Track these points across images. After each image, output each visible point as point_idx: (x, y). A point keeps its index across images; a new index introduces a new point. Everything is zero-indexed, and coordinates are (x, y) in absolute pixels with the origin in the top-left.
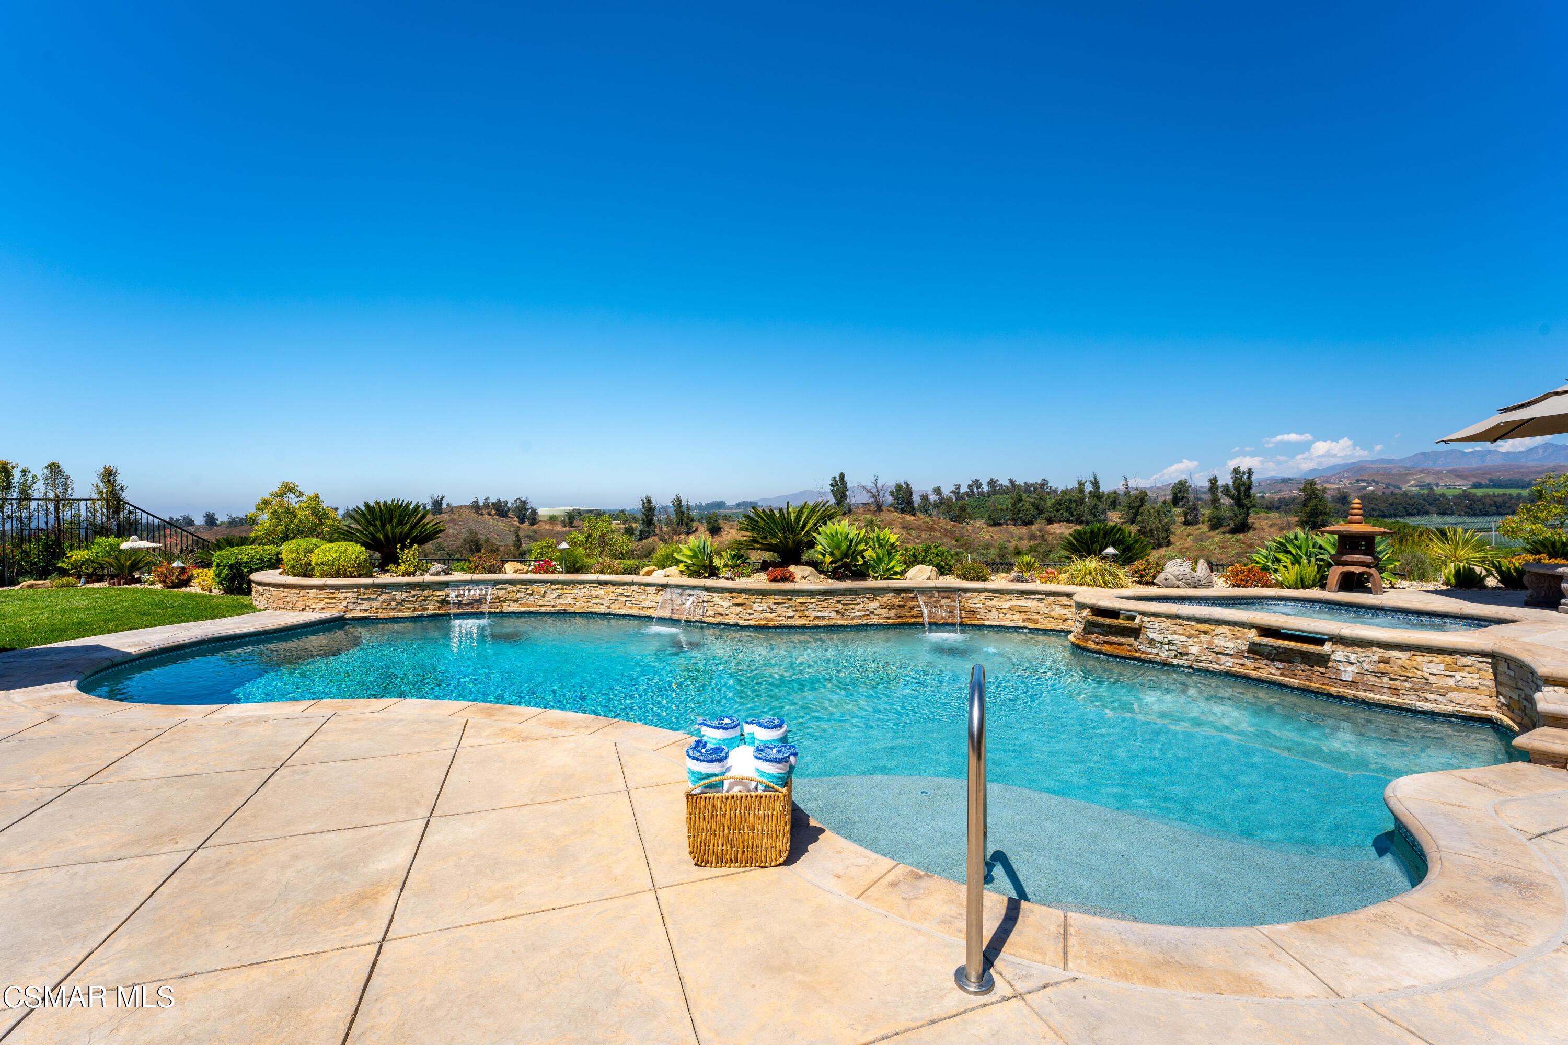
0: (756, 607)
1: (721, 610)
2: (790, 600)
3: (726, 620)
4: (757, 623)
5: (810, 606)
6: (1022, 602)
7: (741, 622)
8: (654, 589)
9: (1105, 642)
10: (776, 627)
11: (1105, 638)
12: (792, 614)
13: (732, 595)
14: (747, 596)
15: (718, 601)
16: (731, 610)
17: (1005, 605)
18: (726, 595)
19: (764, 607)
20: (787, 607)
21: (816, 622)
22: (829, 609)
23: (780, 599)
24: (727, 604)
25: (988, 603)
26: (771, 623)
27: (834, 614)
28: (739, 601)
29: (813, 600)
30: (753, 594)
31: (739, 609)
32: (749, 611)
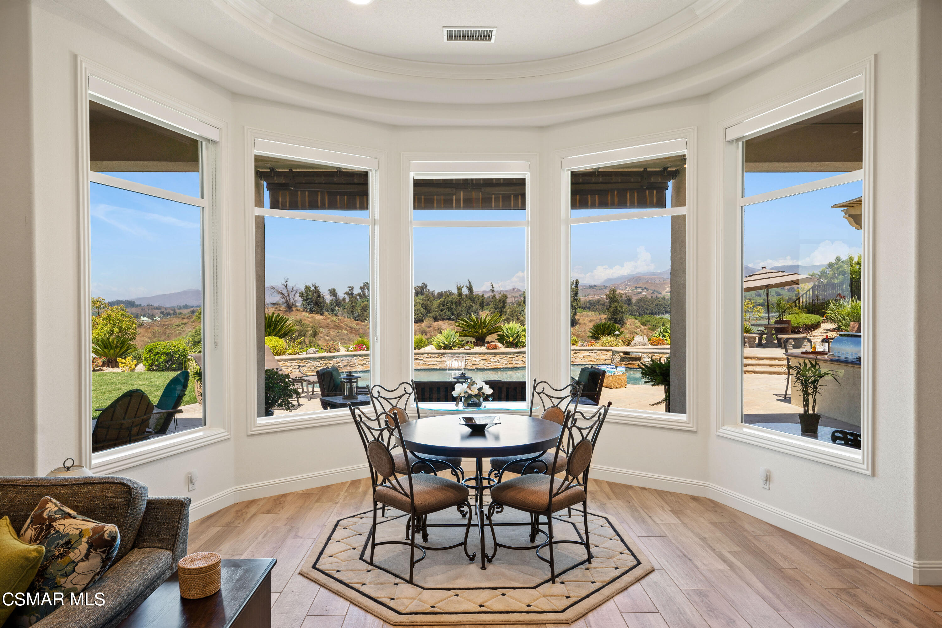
0: (492, 360)
1: (475, 363)
2: (506, 356)
3: (478, 367)
4: (493, 367)
5: (514, 359)
6: (588, 354)
7: (486, 367)
8: (437, 355)
9: (629, 364)
10: (501, 368)
12: (507, 362)
13: (480, 356)
14: (488, 356)
15: (473, 358)
16: (480, 362)
17: (582, 355)
18: (477, 355)
19: (496, 360)
20: (505, 360)
21: (516, 366)
22: (520, 360)
23: (502, 356)
24: (478, 360)
25: (575, 355)
26: (499, 367)
27: (522, 362)
28: (484, 358)
29: (515, 356)
30: (491, 355)
31: (484, 361)
32: (489, 362)
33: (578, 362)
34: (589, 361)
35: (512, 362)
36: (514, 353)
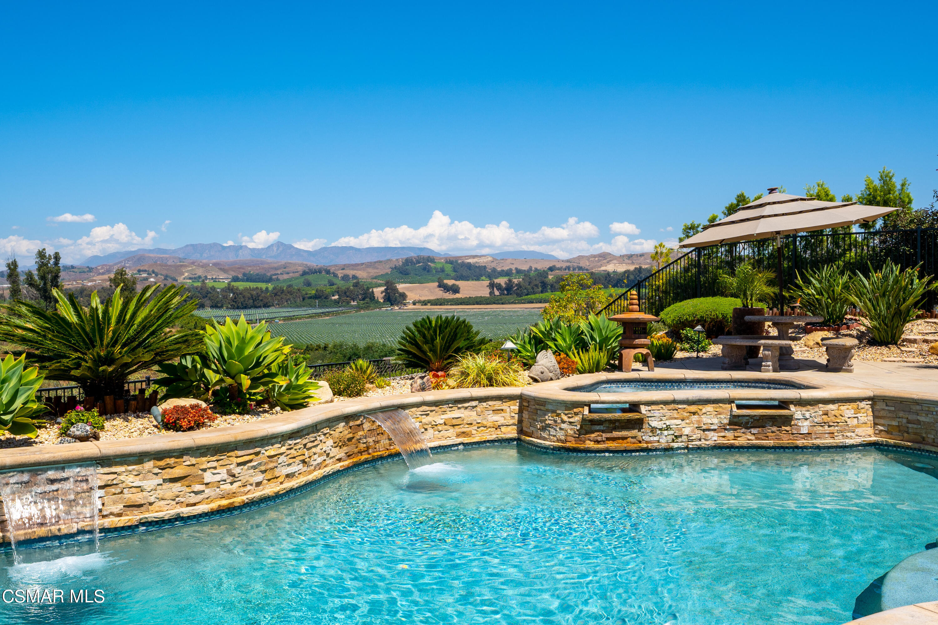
0: (208, 477)
1: (138, 498)
2: (257, 454)
3: (151, 515)
4: (214, 505)
5: (282, 459)
6: (456, 413)
7: (186, 511)
9: (608, 439)
10: (245, 505)
11: (609, 435)
12: (259, 477)
13: (162, 463)
14: (193, 461)
15: (130, 480)
16: (160, 493)
17: (440, 419)
18: (149, 465)
19: (223, 474)
20: (254, 468)
22: (297, 460)
23: (243, 455)
24: (150, 483)
25: (426, 420)
26: (238, 500)
28: (177, 472)
29: (283, 449)
30: (203, 455)
31: (177, 487)
32: (198, 487)
33: (430, 440)
34: (458, 436)
35: (277, 473)
36: (283, 438)
